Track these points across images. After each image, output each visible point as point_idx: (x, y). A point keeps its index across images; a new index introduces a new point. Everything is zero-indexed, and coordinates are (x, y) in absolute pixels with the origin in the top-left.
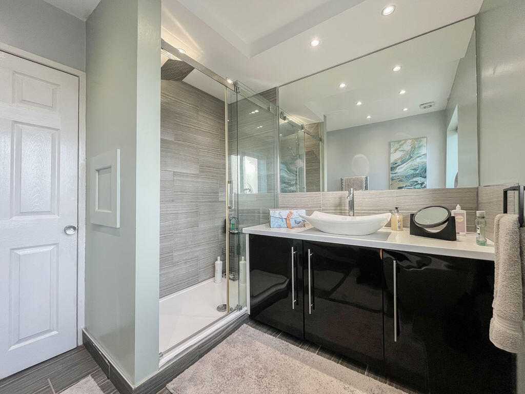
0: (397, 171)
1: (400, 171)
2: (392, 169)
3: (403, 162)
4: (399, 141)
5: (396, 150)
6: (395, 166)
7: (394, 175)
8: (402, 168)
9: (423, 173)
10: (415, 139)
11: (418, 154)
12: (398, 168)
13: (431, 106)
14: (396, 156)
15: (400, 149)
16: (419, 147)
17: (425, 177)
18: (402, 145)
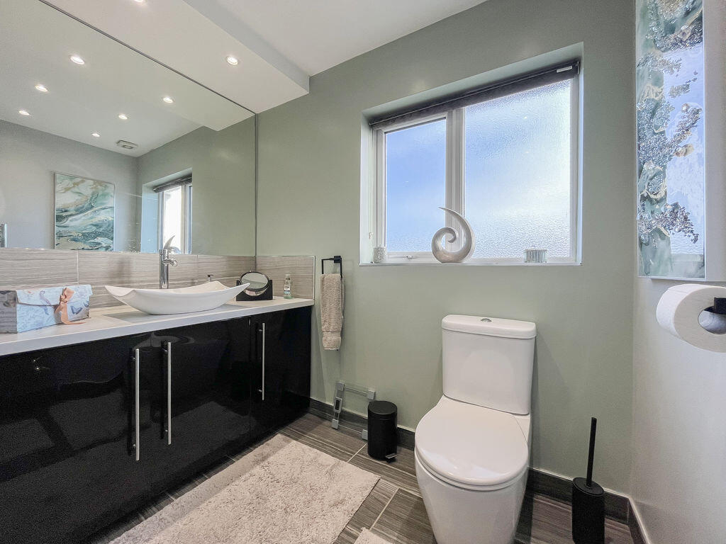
0: (67, 222)
1: (72, 224)
2: (59, 218)
3: (80, 211)
4: (72, 178)
5: (67, 189)
6: (64, 214)
7: (61, 229)
8: (76, 220)
9: (108, 232)
10: (98, 181)
11: (102, 204)
12: (70, 218)
13: (132, 148)
14: (66, 199)
15: (73, 190)
16: (105, 195)
17: (112, 239)
18: (76, 184)
